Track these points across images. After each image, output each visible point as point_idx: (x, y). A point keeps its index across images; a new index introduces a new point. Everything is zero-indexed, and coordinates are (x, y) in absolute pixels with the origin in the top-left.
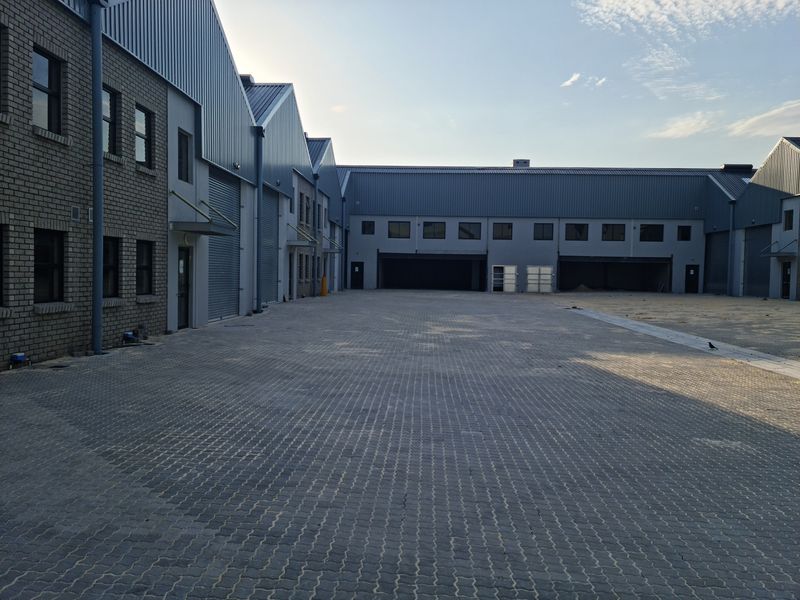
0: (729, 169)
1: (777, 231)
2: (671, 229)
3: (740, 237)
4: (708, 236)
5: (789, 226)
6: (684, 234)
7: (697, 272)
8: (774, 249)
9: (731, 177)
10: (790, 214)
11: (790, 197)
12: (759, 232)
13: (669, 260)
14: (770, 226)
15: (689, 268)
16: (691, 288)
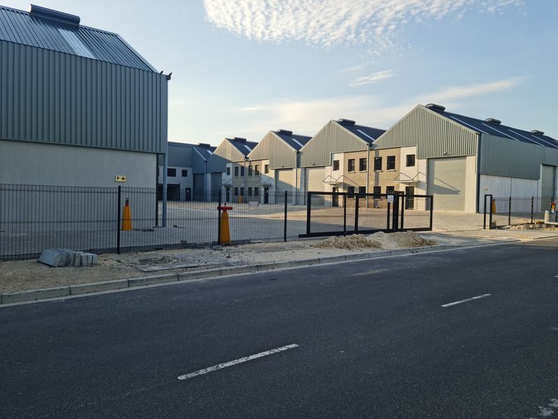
0: (201, 145)
1: (224, 175)
2: (179, 171)
3: (209, 176)
4: (194, 175)
5: (228, 174)
6: (184, 173)
7: (190, 192)
8: (223, 183)
9: (203, 149)
10: (229, 169)
11: (229, 162)
12: (217, 175)
13: (179, 185)
14: (221, 173)
15: (187, 189)
16: (188, 199)
